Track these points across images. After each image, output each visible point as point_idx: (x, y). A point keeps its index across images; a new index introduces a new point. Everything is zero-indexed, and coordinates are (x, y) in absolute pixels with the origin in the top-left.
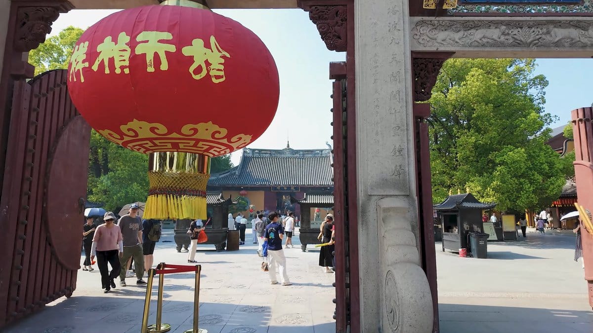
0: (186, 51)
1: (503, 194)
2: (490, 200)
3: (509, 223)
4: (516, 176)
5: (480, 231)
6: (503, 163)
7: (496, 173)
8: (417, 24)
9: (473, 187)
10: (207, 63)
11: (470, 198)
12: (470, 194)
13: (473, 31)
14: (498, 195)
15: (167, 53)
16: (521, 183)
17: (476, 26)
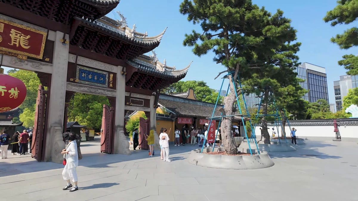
0: (9, 91)
1: (90, 121)
2: (84, 124)
3: (92, 133)
4: (96, 114)
5: (78, 136)
6: (92, 109)
7: (89, 113)
8: (68, 84)
9: (78, 119)
10: (14, 94)
11: (77, 123)
12: (76, 122)
13: (81, 87)
14: (88, 122)
15: (4, 92)
16: (98, 117)
17: (82, 87)
